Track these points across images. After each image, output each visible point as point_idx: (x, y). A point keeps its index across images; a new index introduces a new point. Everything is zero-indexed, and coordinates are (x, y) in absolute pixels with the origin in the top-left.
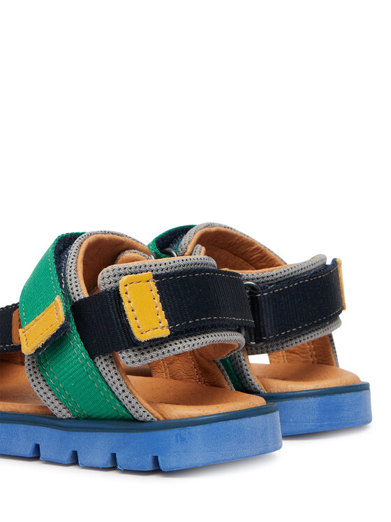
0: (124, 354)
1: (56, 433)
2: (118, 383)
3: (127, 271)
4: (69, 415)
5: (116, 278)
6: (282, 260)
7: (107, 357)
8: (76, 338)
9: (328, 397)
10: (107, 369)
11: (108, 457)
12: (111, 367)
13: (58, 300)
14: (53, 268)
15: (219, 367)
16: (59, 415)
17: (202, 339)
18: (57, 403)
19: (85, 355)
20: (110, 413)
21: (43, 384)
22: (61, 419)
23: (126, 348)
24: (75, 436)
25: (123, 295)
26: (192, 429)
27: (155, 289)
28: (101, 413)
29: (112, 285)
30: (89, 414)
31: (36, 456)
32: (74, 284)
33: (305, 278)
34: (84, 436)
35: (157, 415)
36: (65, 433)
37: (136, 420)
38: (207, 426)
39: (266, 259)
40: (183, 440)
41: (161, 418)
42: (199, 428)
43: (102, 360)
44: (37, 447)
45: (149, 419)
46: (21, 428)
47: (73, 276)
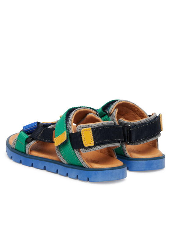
0: (82, 149)
1: (63, 167)
2: (80, 157)
3: (84, 127)
4: (67, 163)
5: (81, 128)
6: (144, 112)
7: (77, 150)
8: (69, 143)
9: (149, 161)
10: (77, 153)
11: (76, 176)
12: (78, 153)
13: (65, 132)
14: (65, 121)
15: (113, 151)
16: (64, 163)
17: (104, 146)
18: (64, 159)
19: (71, 148)
20: (78, 164)
21: (60, 154)
22: (64, 164)
23: (82, 148)
24: (68, 169)
25: (82, 134)
26: (99, 172)
27: (91, 132)
28: (75, 164)
29: (80, 130)
30: (72, 163)
31: (57, 172)
32: (70, 128)
33: (147, 123)
34: (70, 169)
35: (90, 166)
36: (65, 168)
37: (84, 167)
38: (103, 171)
39: (138, 111)
40: (96, 174)
41: (91, 167)
42: (100, 172)
43: (76, 150)
44: (58, 170)
45: (87, 167)
46: (54, 164)
47: (70, 125)
